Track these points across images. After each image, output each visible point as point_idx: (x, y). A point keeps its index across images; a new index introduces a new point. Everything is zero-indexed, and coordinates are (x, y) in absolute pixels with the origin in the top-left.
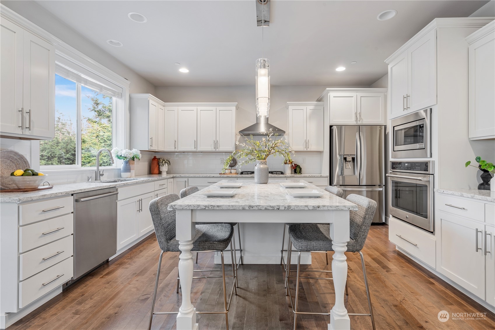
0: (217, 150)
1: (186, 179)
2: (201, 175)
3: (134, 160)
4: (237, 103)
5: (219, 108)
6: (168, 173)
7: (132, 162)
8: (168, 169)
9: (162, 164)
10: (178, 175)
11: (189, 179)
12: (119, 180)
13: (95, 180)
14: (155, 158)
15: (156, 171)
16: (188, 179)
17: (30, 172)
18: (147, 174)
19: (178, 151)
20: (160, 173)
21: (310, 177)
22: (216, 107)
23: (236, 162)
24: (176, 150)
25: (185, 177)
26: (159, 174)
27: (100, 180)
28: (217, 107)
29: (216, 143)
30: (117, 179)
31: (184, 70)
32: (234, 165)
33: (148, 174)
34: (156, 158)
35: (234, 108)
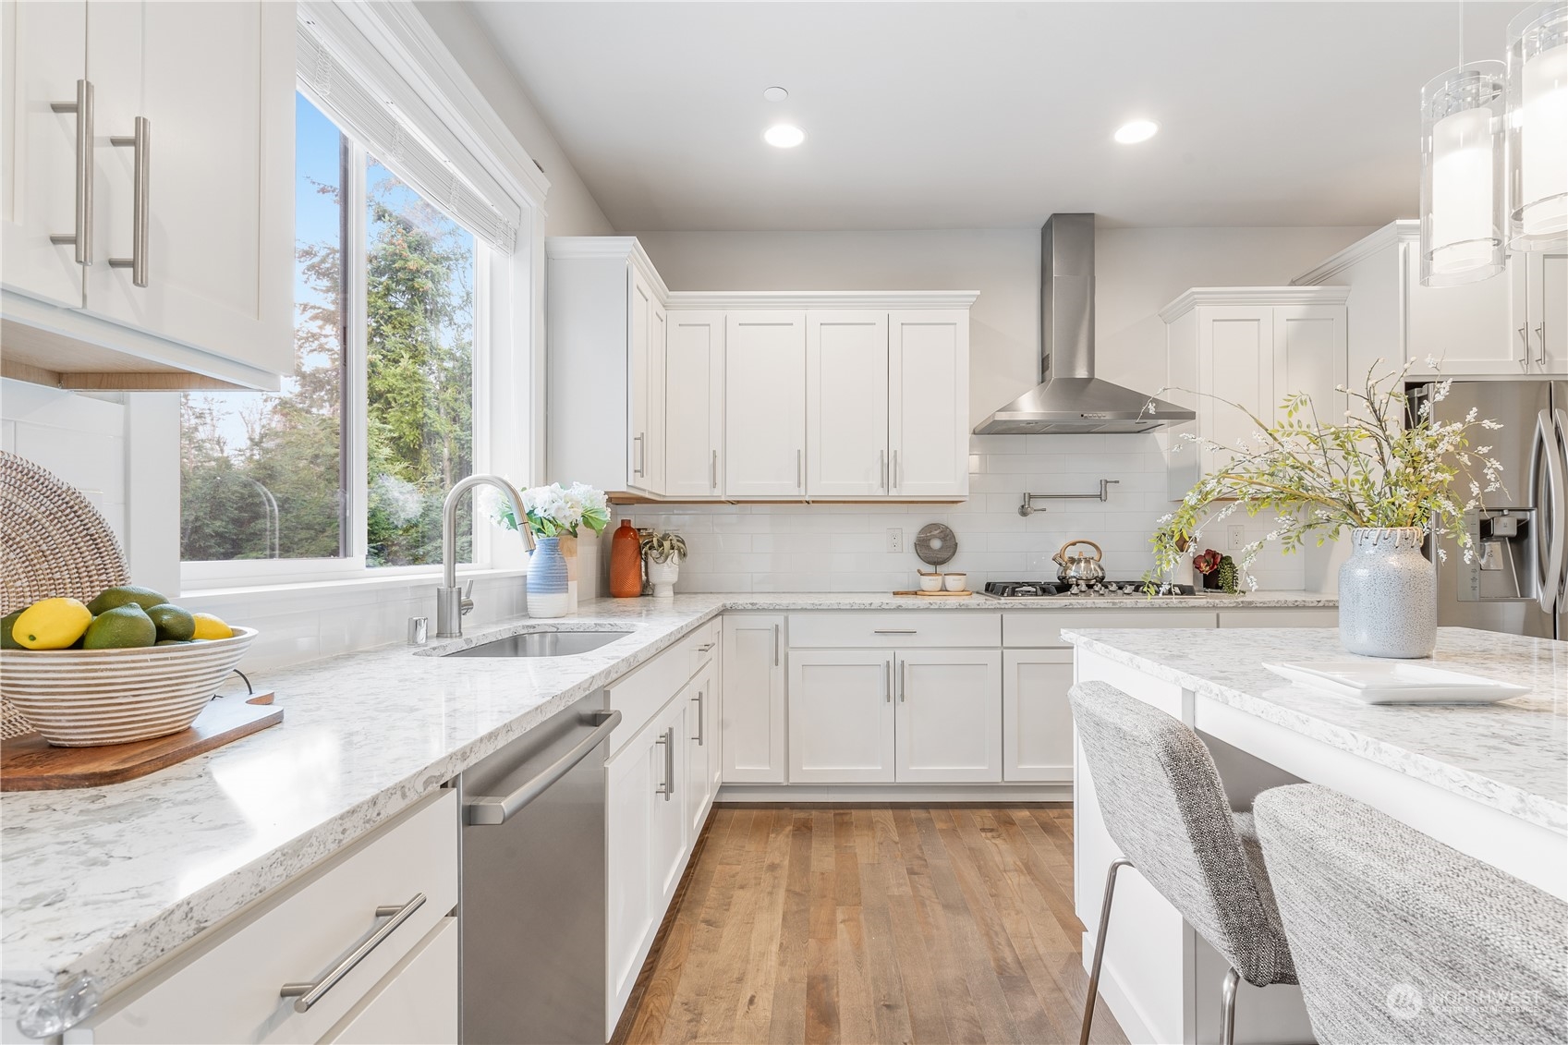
0: (893, 492)
1: (778, 619)
2: (846, 601)
3: (576, 535)
4: (978, 292)
5: (898, 316)
6: (678, 590)
7: (569, 542)
8: (679, 573)
9: (661, 554)
10: (742, 601)
11: (792, 617)
12: (532, 631)
13: (439, 635)
14: (625, 529)
15: (632, 584)
16: (786, 620)
17: (137, 612)
18: (594, 595)
19: (723, 499)
20: (646, 590)
21: (1324, 607)
22: (887, 312)
23: (956, 544)
24: (718, 493)
25: (774, 610)
26: (642, 595)
27: (461, 634)
28: (890, 312)
29: (888, 466)
30: (523, 627)
31: (784, 136)
32: (945, 555)
33: (597, 597)
34: (630, 529)
35: (962, 317)
